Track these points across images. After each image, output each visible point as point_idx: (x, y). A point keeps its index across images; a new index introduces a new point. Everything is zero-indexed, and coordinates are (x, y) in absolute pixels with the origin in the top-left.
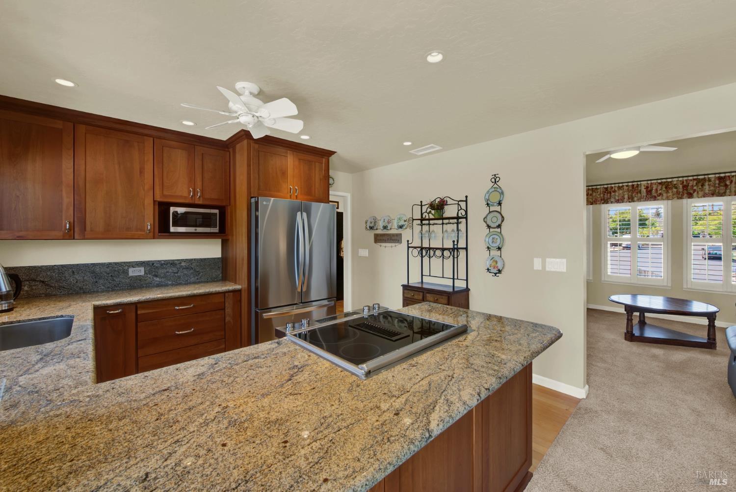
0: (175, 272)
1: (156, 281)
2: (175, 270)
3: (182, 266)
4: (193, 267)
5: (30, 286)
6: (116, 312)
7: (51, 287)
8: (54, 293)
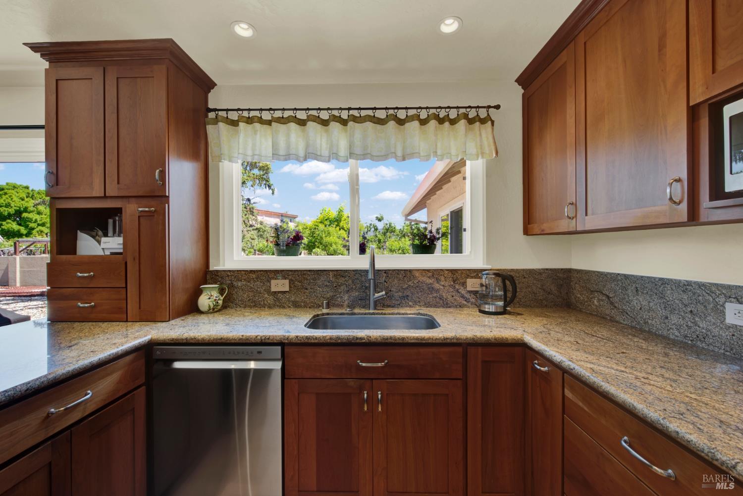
5: (599, 300)
6: (542, 369)
7: (615, 307)
8: (618, 318)
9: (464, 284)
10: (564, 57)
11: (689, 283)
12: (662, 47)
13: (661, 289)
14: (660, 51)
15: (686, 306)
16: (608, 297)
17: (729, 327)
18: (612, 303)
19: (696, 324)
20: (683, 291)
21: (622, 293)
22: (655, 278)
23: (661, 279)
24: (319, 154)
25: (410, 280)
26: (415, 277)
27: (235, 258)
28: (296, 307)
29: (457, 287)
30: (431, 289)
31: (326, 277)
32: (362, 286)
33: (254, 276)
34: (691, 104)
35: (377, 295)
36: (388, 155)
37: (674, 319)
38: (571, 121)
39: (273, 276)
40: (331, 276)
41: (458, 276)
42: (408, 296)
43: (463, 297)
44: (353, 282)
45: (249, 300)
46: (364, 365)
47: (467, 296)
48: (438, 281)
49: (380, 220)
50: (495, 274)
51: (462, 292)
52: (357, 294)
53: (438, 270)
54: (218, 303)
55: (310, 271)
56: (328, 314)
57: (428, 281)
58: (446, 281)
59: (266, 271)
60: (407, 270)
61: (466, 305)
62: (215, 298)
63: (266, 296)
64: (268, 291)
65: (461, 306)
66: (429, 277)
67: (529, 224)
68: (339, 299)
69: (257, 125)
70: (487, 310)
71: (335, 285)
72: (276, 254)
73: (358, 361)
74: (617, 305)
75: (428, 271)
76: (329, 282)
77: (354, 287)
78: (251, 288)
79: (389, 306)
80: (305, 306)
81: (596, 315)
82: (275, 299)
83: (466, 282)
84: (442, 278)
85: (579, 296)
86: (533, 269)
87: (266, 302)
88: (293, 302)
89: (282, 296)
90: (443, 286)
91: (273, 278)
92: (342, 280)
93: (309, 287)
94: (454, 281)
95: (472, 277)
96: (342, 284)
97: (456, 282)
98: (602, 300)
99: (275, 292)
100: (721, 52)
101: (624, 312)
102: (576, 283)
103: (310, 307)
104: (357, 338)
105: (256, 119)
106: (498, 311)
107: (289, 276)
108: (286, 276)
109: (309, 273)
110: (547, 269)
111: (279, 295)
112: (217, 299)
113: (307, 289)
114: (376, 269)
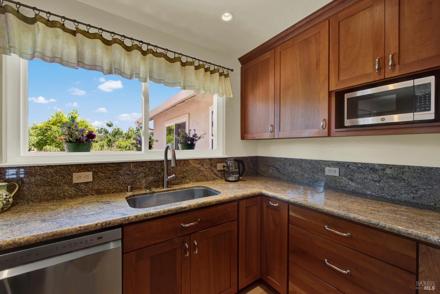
0: (376, 179)
1: (352, 186)
2: (376, 177)
3: (386, 174)
4: (405, 178)
5: (272, 170)
6: (275, 205)
7: (280, 172)
8: (281, 177)
9: (216, 167)
10: (268, 55)
11: (312, 160)
12: (318, 64)
13: (300, 164)
14: (317, 66)
15: (310, 169)
16: (277, 168)
17: (326, 176)
18: (279, 171)
19: (314, 176)
20: (309, 164)
21: (283, 166)
22: (298, 159)
23: (301, 159)
24: (123, 71)
25: (187, 166)
26: (190, 164)
27: (22, 154)
28: (99, 194)
29: (212, 168)
30: (199, 171)
31: (127, 167)
32: (156, 172)
33: (52, 171)
34: (330, 90)
35: (169, 177)
36: (175, 83)
37: (306, 175)
38: (272, 87)
39: (74, 169)
40: (132, 167)
41: (213, 162)
42: (186, 176)
43: (215, 174)
44: (149, 170)
45: (45, 194)
46: (187, 225)
47: (217, 173)
48: (203, 165)
49: (110, 126)
50: (234, 160)
51: (215, 171)
52: (152, 178)
53: (203, 159)
54: (9, 201)
55: (113, 163)
56: (134, 196)
57: (197, 166)
58: (207, 165)
59: (67, 166)
60: (185, 160)
61: (216, 178)
62: (4, 197)
63: (67, 187)
64: (70, 183)
65: (214, 179)
66: (198, 164)
67: (245, 134)
68: (138, 184)
69: (60, 31)
70: (230, 180)
71: (135, 173)
72: (66, 150)
73: (182, 224)
74: (281, 172)
75: (198, 159)
76: (130, 171)
77: (150, 173)
78: (48, 182)
79: (174, 184)
80: (108, 192)
81: (271, 177)
82: (77, 190)
83: (217, 165)
84: (205, 164)
85: (262, 169)
86: (245, 157)
87: (66, 194)
88: (96, 190)
89: (85, 186)
90: (206, 168)
91: (75, 172)
92: (140, 169)
93: (112, 177)
94: (211, 165)
95: (220, 162)
96: (141, 172)
97: (212, 166)
98: (274, 170)
99: (77, 184)
100: (341, 74)
101: (284, 174)
102: (261, 163)
103: (112, 193)
104: (182, 208)
105: (58, 25)
106: (236, 180)
107: (92, 168)
108: (89, 169)
109: (112, 165)
110: (250, 157)
111: (82, 186)
112: (8, 197)
113: (110, 178)
114: (176, 159)
